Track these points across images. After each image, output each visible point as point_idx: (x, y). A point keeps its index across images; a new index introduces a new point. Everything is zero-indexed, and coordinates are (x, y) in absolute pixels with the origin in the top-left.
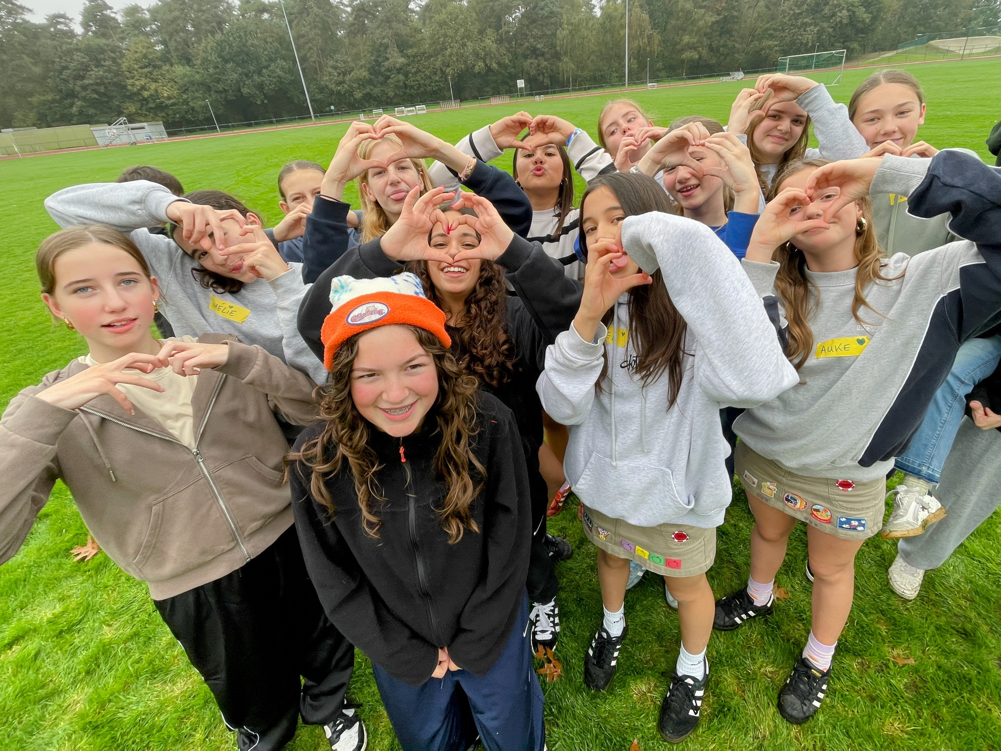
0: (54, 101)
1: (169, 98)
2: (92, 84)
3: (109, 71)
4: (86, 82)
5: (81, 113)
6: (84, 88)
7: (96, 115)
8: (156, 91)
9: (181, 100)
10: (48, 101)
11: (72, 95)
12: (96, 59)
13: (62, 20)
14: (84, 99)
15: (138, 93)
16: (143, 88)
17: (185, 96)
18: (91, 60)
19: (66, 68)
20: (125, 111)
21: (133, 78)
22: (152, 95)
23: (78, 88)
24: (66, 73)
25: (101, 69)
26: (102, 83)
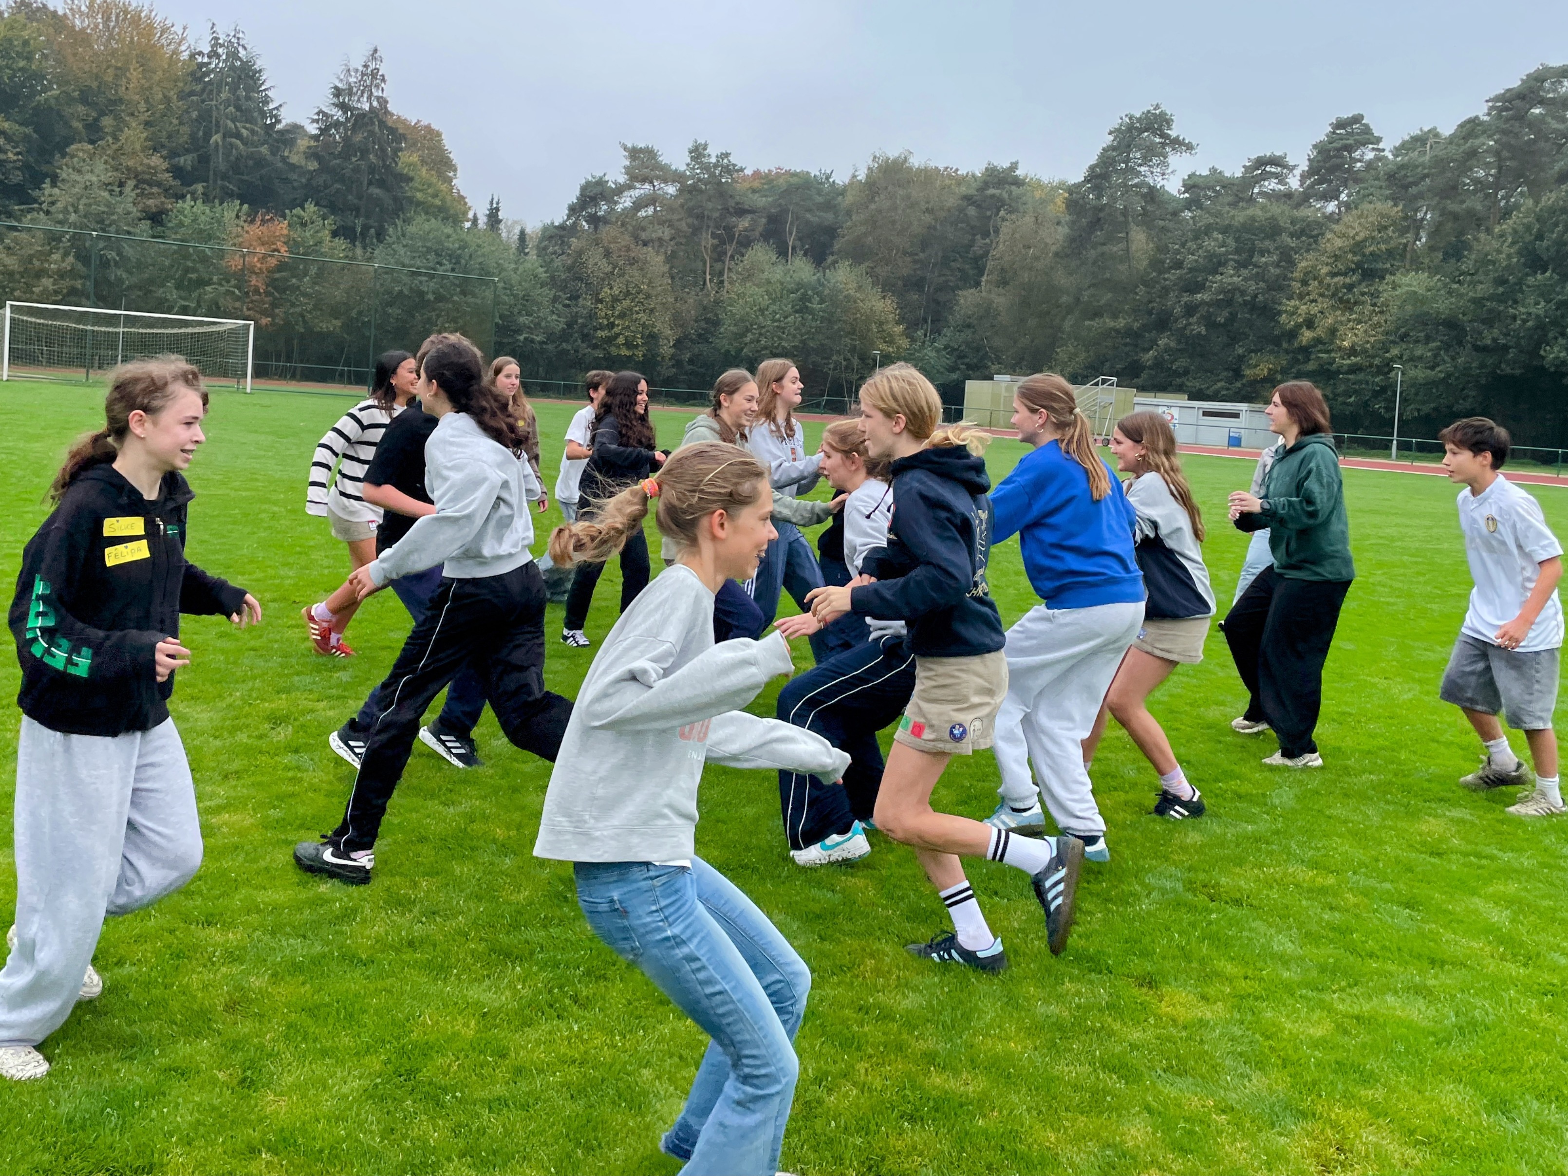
0: (1129, 332)
1: (1352, 351)
2: (1207, 303)
3: (1259, 277)
4: (1200, 296)
5: (1158, 364)
6: (1190, 310)
7: (1186, 372)
8: (1333, 331)
9: (1377, 361)
10: (1118, 331)
11: (1163, 323)
12: (1250, 249)
13: (1274, 169)
15: (1293, 334)
16: (1310, 324)
17: (1395, 351)
18: (1237, 251)
19: (1180, 264)
20: (1248, 372)
21: (1301, 297)
22: (1318, 341)
23: (1178, 310)
24: (1176, 275)
25: (1245, 272)
26: (1229, 302)
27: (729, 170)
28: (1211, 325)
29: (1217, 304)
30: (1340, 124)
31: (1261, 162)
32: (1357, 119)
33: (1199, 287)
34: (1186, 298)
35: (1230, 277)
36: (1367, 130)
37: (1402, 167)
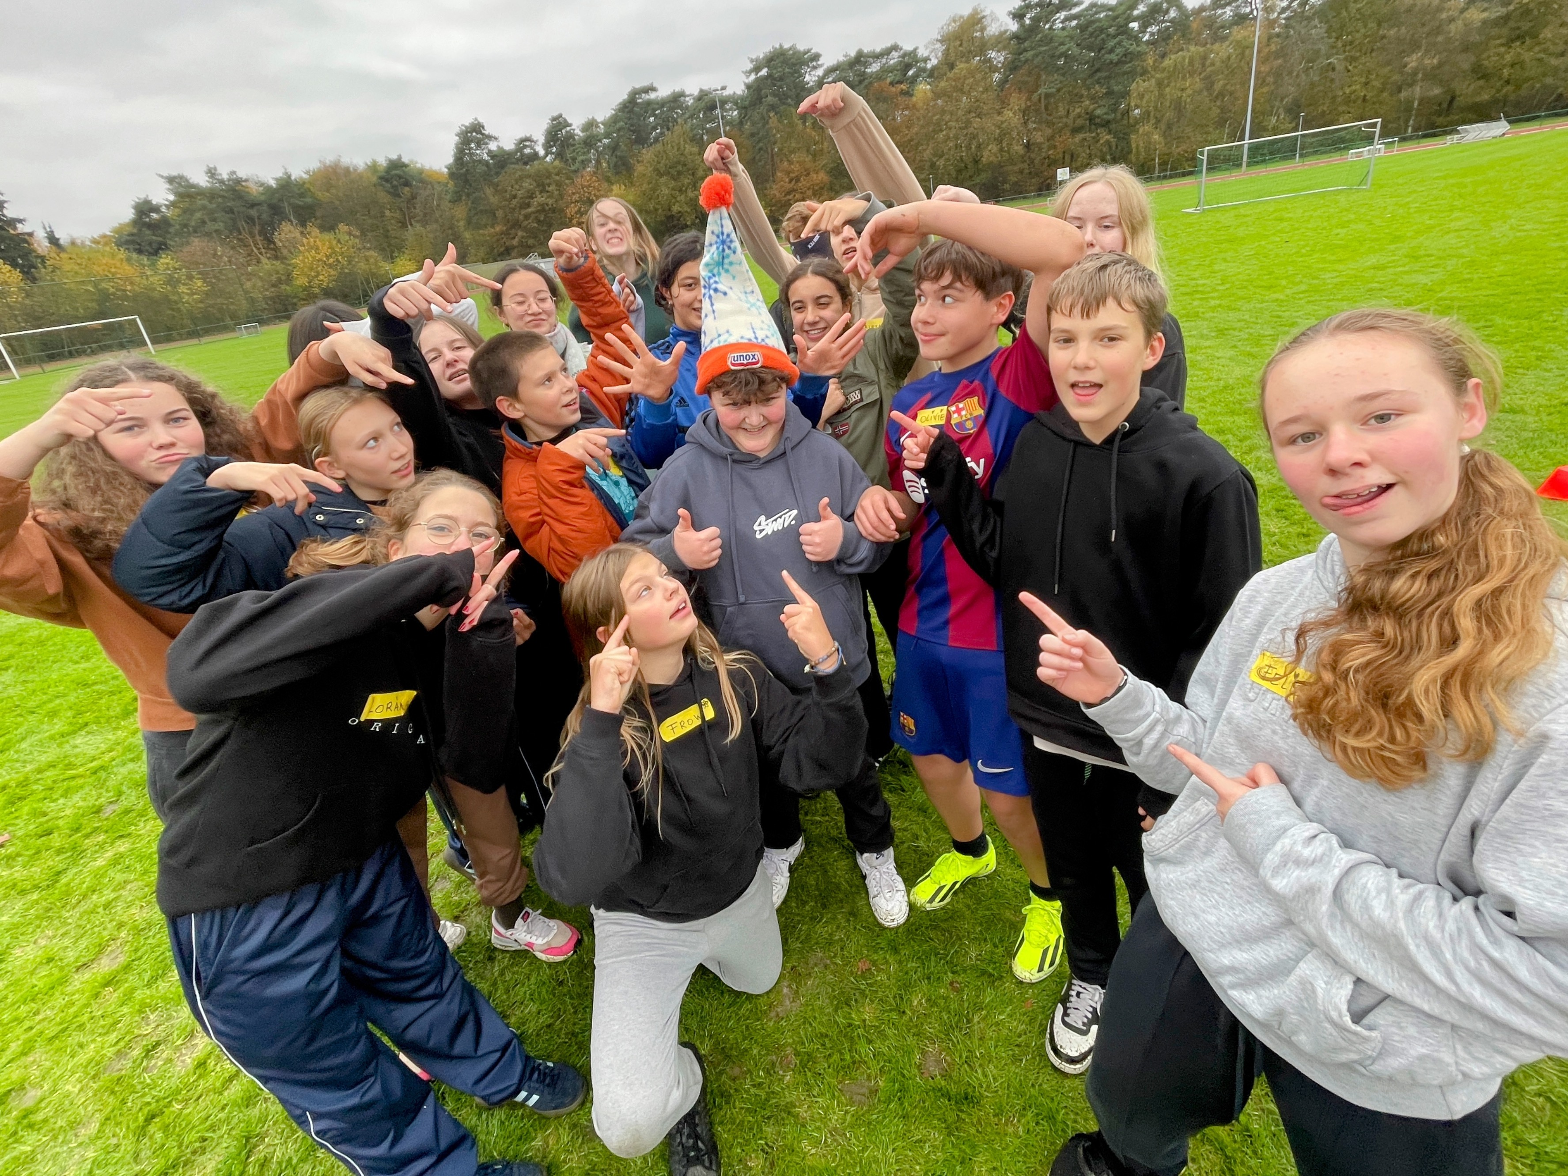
0: (501, 233)
4: (530, 210)
5: (521, 244)
6: (527, 217)
10: (497, 234)
11: (516, 225)
12: (543, 185)
13: (527, 143)
14: (525, 229)
18: (538, 186)
19: (515, 197)
23: (521, 217)
24: (514, 202)
25: (545, 195)
26: (543, 210)
27: (238, 181)
28: (539, 221)
29: (538, 211)
30: (554, 119)
31: (523, 140)
32: (561, 116)
33: (528, 205)
34: (523, 212)
35: (540, 199)
36: (565, 120)
37: (588, 137)
